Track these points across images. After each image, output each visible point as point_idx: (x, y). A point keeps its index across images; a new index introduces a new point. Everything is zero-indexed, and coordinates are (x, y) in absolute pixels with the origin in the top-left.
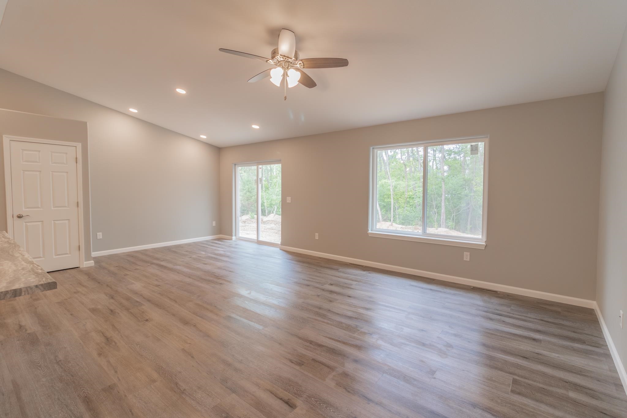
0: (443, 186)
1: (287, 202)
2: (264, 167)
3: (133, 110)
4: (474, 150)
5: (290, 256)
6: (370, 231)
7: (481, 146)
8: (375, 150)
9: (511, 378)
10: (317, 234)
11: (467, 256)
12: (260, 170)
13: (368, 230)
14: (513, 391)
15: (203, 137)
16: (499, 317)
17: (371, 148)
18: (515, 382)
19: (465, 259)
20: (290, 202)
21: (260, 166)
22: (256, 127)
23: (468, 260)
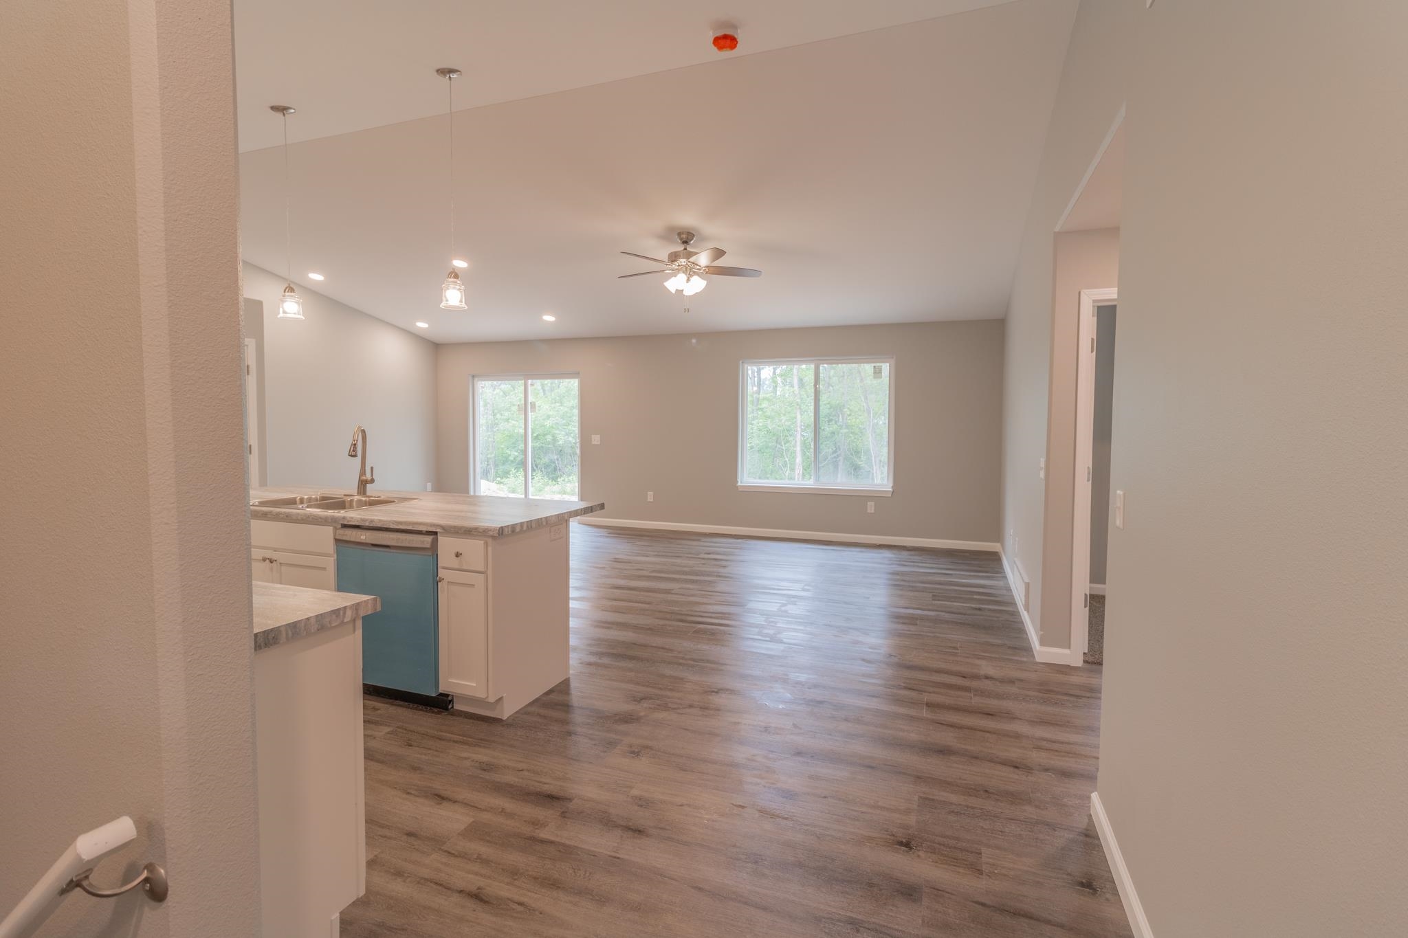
0: (799, 417)
1: (593, 443)
2: (538, 383)
3: (316, 277)
4: (877, 372)
5: (603, 532)
6: (739, 484)
7: (886, 367)
8: (746, 366)
9: (931, 595)
10: (650, 494)
11: (871, 507)
12: (530, 388)
13: (737, 482)
14: (933, 600)
15: (422, 325)
16: (912, 564)
17: (741, 362)
18: (934, 596)
19: (869, 511)
20: (599, 443)
21: (530, 381)
22: (549, 318)
23: (873, 511)
